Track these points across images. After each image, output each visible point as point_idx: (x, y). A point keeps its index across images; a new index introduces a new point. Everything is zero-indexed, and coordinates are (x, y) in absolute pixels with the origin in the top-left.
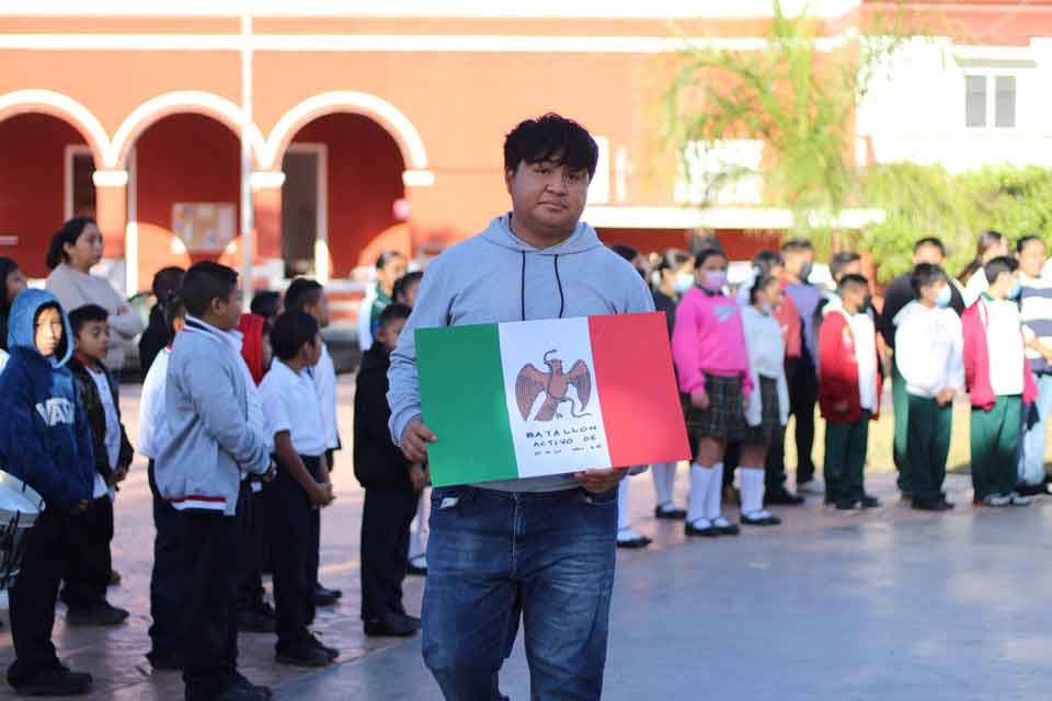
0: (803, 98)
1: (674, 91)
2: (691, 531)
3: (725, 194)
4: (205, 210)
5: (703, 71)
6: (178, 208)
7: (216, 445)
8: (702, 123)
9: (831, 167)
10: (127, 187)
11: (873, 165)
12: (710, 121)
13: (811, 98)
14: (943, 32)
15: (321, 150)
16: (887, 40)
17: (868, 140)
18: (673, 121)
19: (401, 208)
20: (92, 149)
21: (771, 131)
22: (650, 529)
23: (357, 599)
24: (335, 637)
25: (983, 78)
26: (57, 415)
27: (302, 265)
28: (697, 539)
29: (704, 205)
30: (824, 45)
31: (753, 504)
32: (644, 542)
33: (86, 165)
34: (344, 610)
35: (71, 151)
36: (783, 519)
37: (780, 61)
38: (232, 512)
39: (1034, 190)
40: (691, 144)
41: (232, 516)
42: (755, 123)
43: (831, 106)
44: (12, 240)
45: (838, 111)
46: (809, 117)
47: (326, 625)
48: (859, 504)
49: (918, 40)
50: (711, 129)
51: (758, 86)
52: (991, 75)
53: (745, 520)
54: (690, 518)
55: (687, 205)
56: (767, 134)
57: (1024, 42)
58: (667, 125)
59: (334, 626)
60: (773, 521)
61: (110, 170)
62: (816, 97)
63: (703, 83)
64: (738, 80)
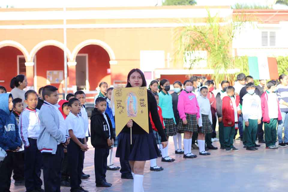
0: (216, 39)
1: (181, 37)
2: (185, 157)
3: (195, 65)
4: (55, 72)
5: (189, 32)
6: (48, 72)
7: (50, 135)
8: (189, 46)
9: (224, 58)
10: (34, 66)
11: (237, 57)
12: (191, 46)
13: (218, 38)
14: (254, 20)
15: (87, 55)
16: (239, 23)
17: (236, 49)
18: (181, 45)
19: (109, 71)
20: (25, 56)
21: (208, 48)
22: (174, 157)
23: (94, 177)
24: (87, 188)
25: (267, 32)
26: (10, 128)
27: (82, 87)
28: (187, 159)
29: (190, 68)
30: (222, 24)
31: (202, 149)
32: (173, 160)
33: (23, 61)
34: (90, 180)
35: (18, 57)
36: (211, 153)
37: (210, 29)
38: (54, 153)
39: (281, 63)
40: (186, 52)
41: (54, 154)
42: (203, 46)
43: (224, 41)
44: (3, 81)
45: (226, 42)
46: (218, 44)
47: (85, 184)
48: (232, 149)
49: (247, 22)
50: (191, 48)
51: (204, 36)
52: (269, 31)
53: (201, 154)
54: (185, 153)
55: (185, 69)
56: (207, 49)
57: (277, 22)
58: (179, 46)
59: (88, 184)
60: (208, 154)
61: (29, 62)
62: (220, 38)
63: (189, 35)
64: (199, 34)
